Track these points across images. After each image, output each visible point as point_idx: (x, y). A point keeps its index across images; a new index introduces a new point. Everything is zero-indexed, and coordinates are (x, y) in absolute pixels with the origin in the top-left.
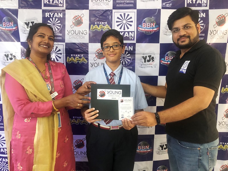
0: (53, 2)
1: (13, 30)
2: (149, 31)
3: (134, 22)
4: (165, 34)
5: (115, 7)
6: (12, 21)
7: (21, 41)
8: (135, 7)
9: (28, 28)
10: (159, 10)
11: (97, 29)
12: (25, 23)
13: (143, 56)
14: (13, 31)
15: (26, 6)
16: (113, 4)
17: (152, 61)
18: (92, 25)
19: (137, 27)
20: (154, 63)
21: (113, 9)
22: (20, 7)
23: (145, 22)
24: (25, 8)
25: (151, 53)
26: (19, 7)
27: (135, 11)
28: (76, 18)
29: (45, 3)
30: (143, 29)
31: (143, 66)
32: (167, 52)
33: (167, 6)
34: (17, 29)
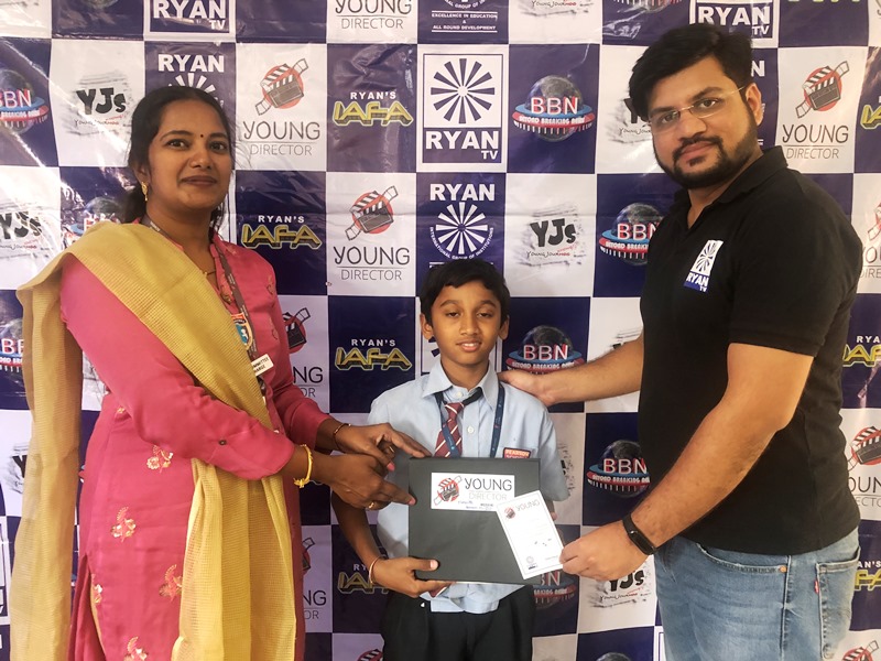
0: (186, 13)
1: (28, 119)
2: (555, 128)
3: (498, 91)
4: (618, 138)
5: (426, 36)
6: (28, 85)
7: (60, 165)
8: (500, 36)
9: (88, 112)
10: (595, 49)
11: (357, 117)
12: (78, 92)
13: (533, 220)
14: (31, 123)
15: (80, 29)
16: (420, 24)
17: (568, 241)
18: (338, 104)
19: (512, 110)
20: (576, 249)
21: (421, 41)
22: (60, 30)
23: (539, 93)
24: (77, 37)
25: (562, 210)
26: (54, 33)
27: (504, 49)
28: (275, 75)
29: (156, 16)
30: (536, 121)
31: (533, 260)
32: (625, 206)
33: (621, 34)
34: (46, 117)
